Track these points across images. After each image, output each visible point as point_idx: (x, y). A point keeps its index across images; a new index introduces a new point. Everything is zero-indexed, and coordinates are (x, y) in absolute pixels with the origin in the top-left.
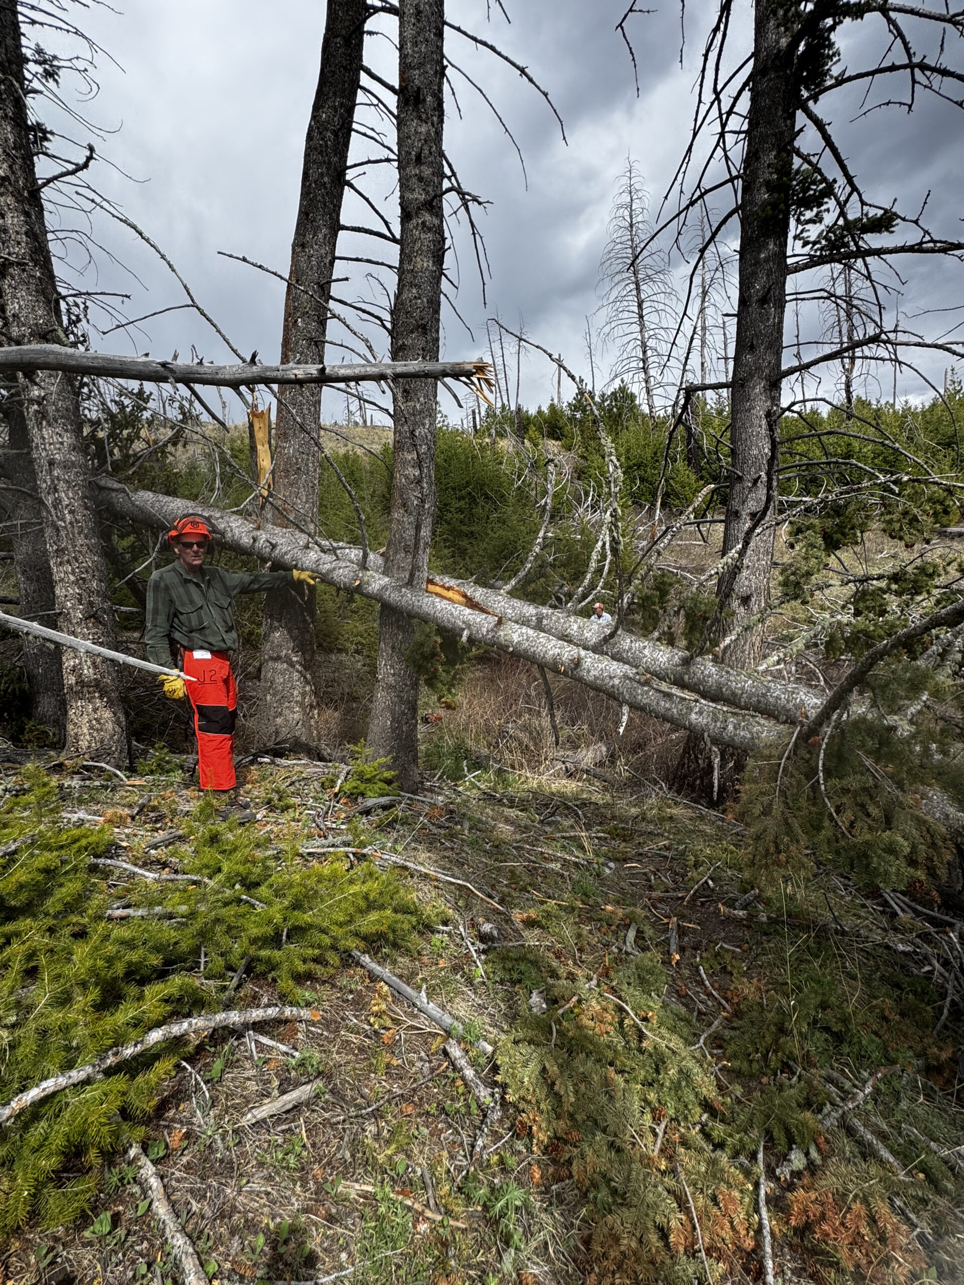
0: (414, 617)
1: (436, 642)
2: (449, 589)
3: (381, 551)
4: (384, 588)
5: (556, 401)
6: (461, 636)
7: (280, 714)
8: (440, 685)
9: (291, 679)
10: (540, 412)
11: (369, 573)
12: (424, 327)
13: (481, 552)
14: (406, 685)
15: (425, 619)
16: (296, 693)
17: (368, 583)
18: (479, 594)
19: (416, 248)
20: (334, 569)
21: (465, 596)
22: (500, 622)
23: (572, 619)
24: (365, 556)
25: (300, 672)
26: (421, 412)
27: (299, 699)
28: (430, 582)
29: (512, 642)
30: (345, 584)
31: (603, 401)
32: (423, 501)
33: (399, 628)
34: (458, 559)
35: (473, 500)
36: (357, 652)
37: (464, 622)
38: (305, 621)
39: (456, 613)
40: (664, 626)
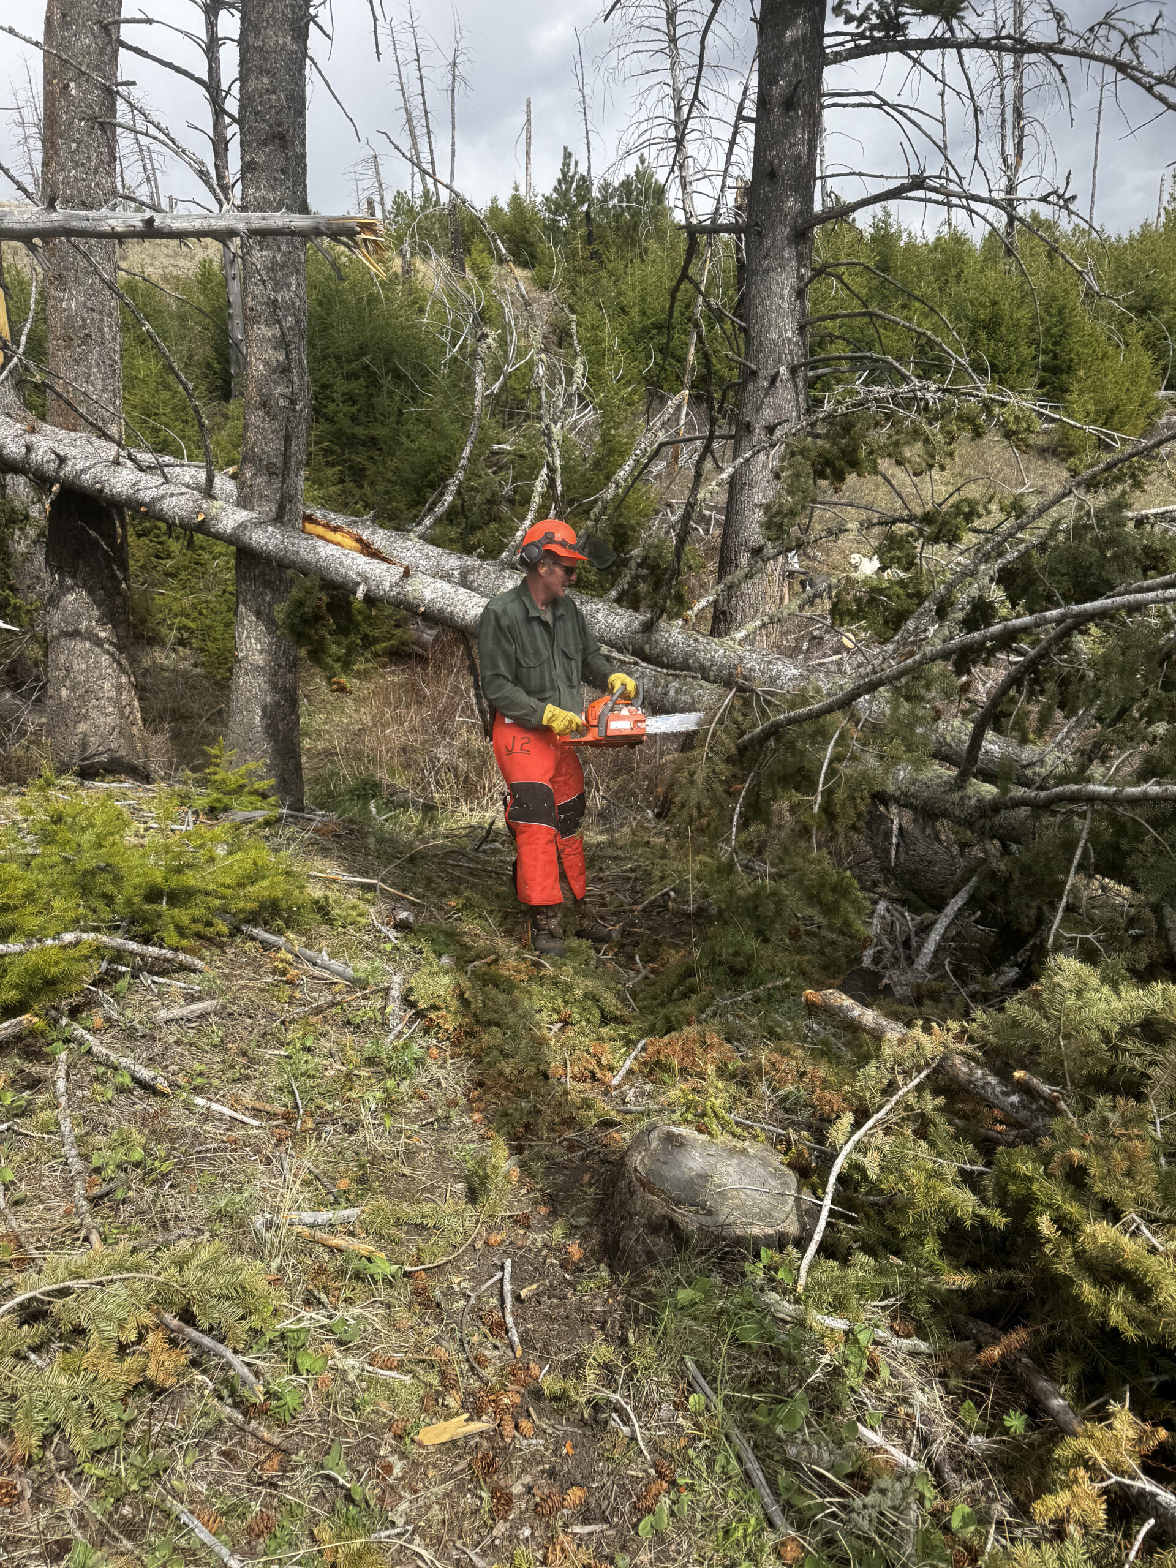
0: (288, 567)
1: (320, 599)
2: (335, 529)
3: (231, 470)
4: (243, 526)
5: (522, 191)
6: (355, 593)
7: (85, 717)
8: (329, 660)
9: (97, 665)
10: (495, 210)
11: (217, 504)
12: (282, 137)
13: (390, 475)
14: (279, 665)
15: (305, 570)
16: (107, 686)
17: (216, 518)
18: (379, 538)
19: (265, 15)
20: (163, 496)
21: (360, 540)
22: (407, 574)
23: (507, 573)
24: (210, 478)
25: (112, 655)
26: (283, 266)
27: (113, 694)
28: (309, 518)
29: (423, 600)
30: (181, 519)
31: (605, 200)
32: (293, 402)
33: (266, 584)
34: (350, 485)
35: (374, 382)
36: (182, 642)
37: (358, 574)
38: (114, 577)
39: (347, 562)
40: (623, 583)
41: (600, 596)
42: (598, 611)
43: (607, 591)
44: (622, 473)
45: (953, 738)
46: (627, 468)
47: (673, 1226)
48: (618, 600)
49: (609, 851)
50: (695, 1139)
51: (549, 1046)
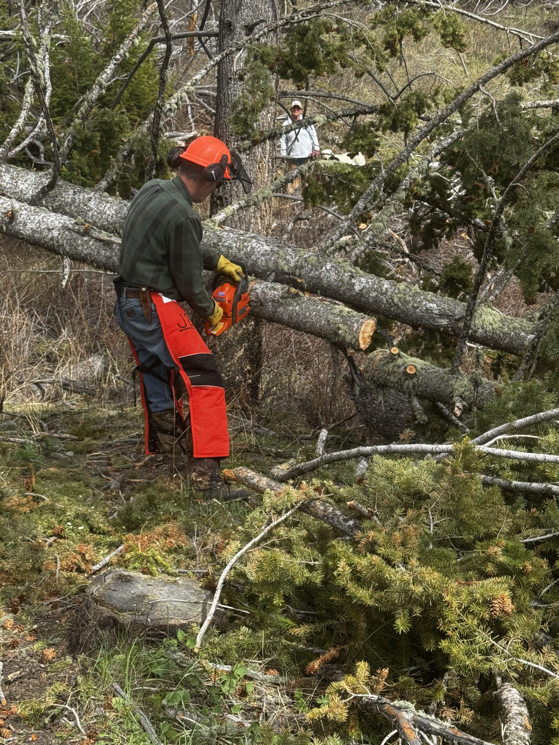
40: (113, 174)
41: (91, 186)
42: (90, 199)
43: (98, 181)
44: (104, 76)
45: (400, 299)
46: (108, 71)
47: (115, 622)
48: (110, 190)
49: (119, 422)
50: (139, 577)
51: (43, 551)
